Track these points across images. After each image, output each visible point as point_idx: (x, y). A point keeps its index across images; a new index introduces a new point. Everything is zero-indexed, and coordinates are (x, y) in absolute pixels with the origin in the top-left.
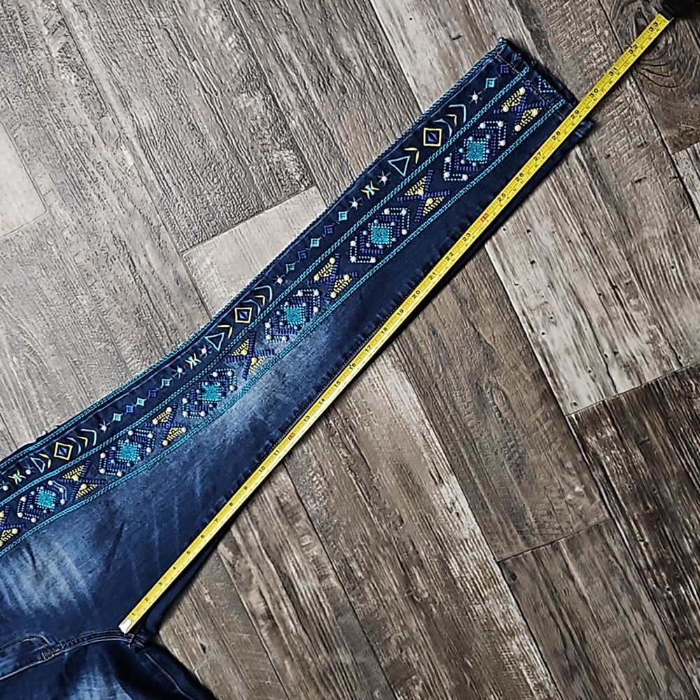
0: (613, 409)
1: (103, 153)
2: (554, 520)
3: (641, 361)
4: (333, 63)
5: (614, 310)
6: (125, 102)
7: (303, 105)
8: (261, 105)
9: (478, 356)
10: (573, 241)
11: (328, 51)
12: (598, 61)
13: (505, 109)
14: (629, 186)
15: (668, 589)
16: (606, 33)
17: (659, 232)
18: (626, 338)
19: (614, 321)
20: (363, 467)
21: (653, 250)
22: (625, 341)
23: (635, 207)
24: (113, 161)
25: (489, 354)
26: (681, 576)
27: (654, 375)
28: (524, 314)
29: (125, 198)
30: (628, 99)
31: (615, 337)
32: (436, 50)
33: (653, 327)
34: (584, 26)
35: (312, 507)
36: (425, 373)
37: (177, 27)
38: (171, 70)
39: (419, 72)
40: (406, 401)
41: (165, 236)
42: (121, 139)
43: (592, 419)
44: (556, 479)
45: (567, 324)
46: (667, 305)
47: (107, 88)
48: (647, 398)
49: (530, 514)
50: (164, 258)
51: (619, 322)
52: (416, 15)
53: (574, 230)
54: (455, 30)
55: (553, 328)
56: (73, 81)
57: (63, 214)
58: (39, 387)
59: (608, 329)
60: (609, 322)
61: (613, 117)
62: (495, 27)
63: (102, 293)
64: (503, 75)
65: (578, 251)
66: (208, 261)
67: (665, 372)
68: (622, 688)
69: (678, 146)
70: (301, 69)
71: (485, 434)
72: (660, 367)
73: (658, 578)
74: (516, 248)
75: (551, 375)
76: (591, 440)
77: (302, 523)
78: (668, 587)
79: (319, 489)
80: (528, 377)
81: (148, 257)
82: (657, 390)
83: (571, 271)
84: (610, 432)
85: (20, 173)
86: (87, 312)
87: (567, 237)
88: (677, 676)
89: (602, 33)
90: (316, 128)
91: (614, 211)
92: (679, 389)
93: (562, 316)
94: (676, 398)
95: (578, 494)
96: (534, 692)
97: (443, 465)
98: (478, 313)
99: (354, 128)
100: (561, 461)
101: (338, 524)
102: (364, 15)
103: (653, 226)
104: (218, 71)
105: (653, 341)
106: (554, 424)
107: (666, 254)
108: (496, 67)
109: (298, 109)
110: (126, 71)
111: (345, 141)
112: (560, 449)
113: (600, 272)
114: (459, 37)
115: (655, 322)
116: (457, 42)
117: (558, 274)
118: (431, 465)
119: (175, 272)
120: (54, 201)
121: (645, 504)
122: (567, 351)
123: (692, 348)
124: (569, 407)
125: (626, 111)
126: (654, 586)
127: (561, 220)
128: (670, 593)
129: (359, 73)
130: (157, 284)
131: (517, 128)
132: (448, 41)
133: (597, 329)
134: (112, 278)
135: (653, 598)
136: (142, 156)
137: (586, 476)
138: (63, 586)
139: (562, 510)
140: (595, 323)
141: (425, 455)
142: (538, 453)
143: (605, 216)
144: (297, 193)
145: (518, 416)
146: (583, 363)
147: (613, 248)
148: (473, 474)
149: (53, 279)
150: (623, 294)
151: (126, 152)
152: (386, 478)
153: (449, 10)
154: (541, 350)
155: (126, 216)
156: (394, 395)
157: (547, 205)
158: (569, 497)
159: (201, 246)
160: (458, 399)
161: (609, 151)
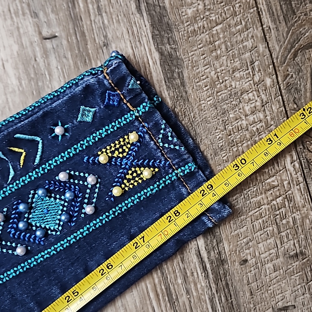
12: (251, 118)
13: (103, 159)
16: (268, 81)
30: (285, 183)
32: (16, 48)
34: (237, 64)
54: (49, 25)
61: (259, 205)
62: (110, 36)
64: (108, 106)
89: (262, 81)
108: (98, 92)
116: (48, 44)
125: (279, 200)
131: (116, 191)
132: (36, 39)
161: (246, 254)
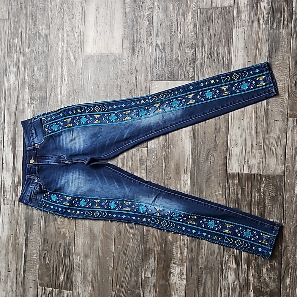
0: (240, 176)
1: (145, 45)
2: (210, 197)
3: (254, 167)
4: (215, 52)
5: (253, 151)
6: (157, 35)
7: (202, 59)
8: (191, 53)
9: (213, 145)
11: (215, 49)
12: (282, 85)
14: (273, 121)
17: (275, 136)
20: (168, 159)
21: (271, 140)
22: (252, 160)
23: (272, 127)
24: (146, 49)
25: (216, 146)
27: (255, 172)
28: (230, 140)
29: (144, 60)
31: (250, 157)
32: (243, 62)
33: (261, 160)
34: (283, 75)
35: (149, 163)
36: (197, 143)
37: (181, 24)
38: (173, 33)
39: (235, 65)
40: (188, 148)
41: (149, 74)
42: (151, 44)
43: (233, 176)
44: (216, 187)
45: (240, 148)
46: (267, 156)
47: (155, 30)
48: (250, 177)
49: (204, 193)
50: (146, 80)
51: (253, 154)
52: (242, 51)
53: (254, 125)
54: (250, 59)
55: (236, 147)
56: (147, 24)
57: (126, 55)
58: (95, 97)
59: (249, 155)
60: (251, 153)
61: (278, 101)
63: (125, 81)
65: (252, 131)
66: (156, 86)
67: (258, 173)
68: (205, 250)
69: (290, 117)
70: (206, 50)
71: (204, 166)
72: (258, 171)
74: (237, 122)
75: (229, 159)
76: (230, 181)
77: (144, 167)
79: (153, 159)
80: (222, 157)
81: (141, 78)
82: (254, 176)
83: (248, 135)
84: (236, 182)
85: (121, 40)
86: (118, 84)
87: (251, 126)
88: (220, 254)
89: (286, 79)
90: (202, 66)
91: (266, 125)
92: (259, 179)
93: (239, 145)
94: (257, 181)
95: (220, 194)
96: (181, 241)
97: (189, 169)
98: (218, 134)
99: (212, 71)
100: (220, 183)
101: (153, 171)
102: (229, 44)
103: (274, 134)
104: (185, 39)
105: (259, 163)
106: (223, 172)
107: (274, 143)
109: (200, 59)
110: (162, 28)
111: (208, 73)
112: (221, 180)
113: (255, 139)
114: (250, 62)
115: (262, 159)
116: (249, 63)
117: (244, 134)
118: (185, 168)
119: (146, 85)
120: (125, 51)
121: (235, 205)
122: (236, 155)
123: (268, 170)
124: (229, 170)
125: (282, 101)
127: (252, 121)
129: (220, 58)
130: (140, 85)
132: (247, 61)
133: (247, 153)
134: (129, 78)
136: (154, 51)
137: (224, 190)
138: (77, 146)
139: (213, 196)
140: (247, 151)
141: (186, 164)
142: (215, 178)
143: (263, 125)
144: (188, 80)
145: (215, 166)
146: (239, 160)
147: (261, 134)
148: (195, 175)
149: (114, 71)
150: (258, 147)
151: (150, 48)
152: (172, 165)
153: (251, 54)
154: (230, 152)
155: (142, 64)
156: (186, 145)
158: (217, 193)
159: (157, 82)
160: (201, 154)
161: (273, 109)
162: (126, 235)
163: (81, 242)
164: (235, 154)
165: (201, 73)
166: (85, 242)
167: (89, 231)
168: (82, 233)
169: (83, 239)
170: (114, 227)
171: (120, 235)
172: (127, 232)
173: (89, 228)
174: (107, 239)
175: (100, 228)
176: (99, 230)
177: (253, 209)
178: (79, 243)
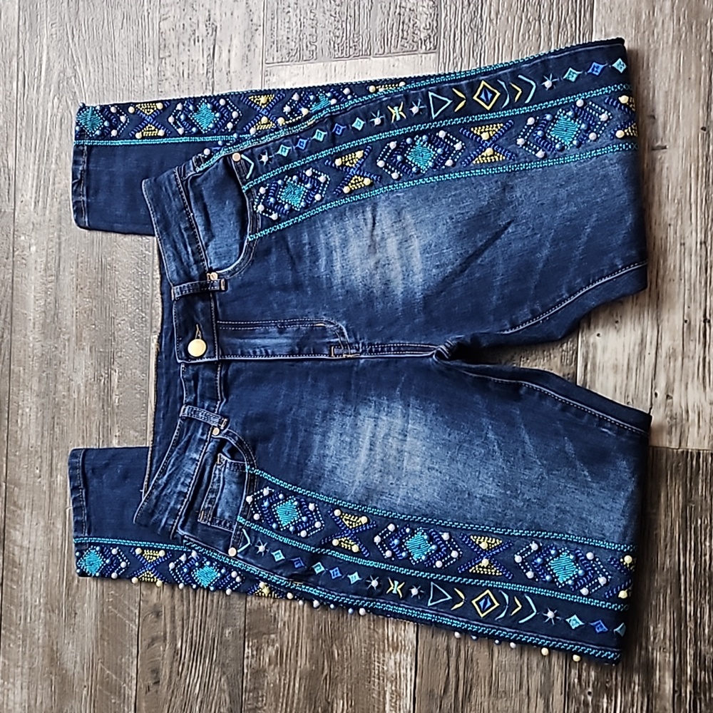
3: (694, 420)
5: (692, 347)
10: (687, 245)
15: (589, 693)
18: (689, 386)
19: (686, 360)
22: (687, 388)
26: (611, 686)
27: (700, 443)
31: (677, 378)
45: (631, 337)
48: (677, 466)
50: (247, 63)
51: (691, 364)
53: (694, 234)
55: (612, 333)
59: (675, 366)
60: (680, 359)
63: (169, 72)
65: (687, 259)
73: (584, 674)
78: (590, 690)
81: (231, 54)
82: (694, 463)
83: (667, 279)
87: (682, 237)
93: (629, 326)
99: (511, 6)
111: (493, 16)
113: (699, 296)
122: (615, 368)
126: (576, 681)
127: (686, 215)
128: (590, 698)
133: (662, 360)
134: (186, 59)
135: (568, 694)
140: (663, 352)
144: (414, 52)
146: (626, 390)
154: (587, 352)
157: (679, 191)
159: (288, 66)
162: (177, 686)
163: (18, 699)
164: (610, 364)
165: (467, 18)
166: (33, 702)
167: (46, 661)
168: (22, 667)
169: (25, 690)
170: (135, 651)
171: (157, 683)
172: (179, 674)
173: (47, 649)
174: (108, 698)
175: (83, 649)
176: (82, 658)
177: (690, 609)
178: (11, 704)
